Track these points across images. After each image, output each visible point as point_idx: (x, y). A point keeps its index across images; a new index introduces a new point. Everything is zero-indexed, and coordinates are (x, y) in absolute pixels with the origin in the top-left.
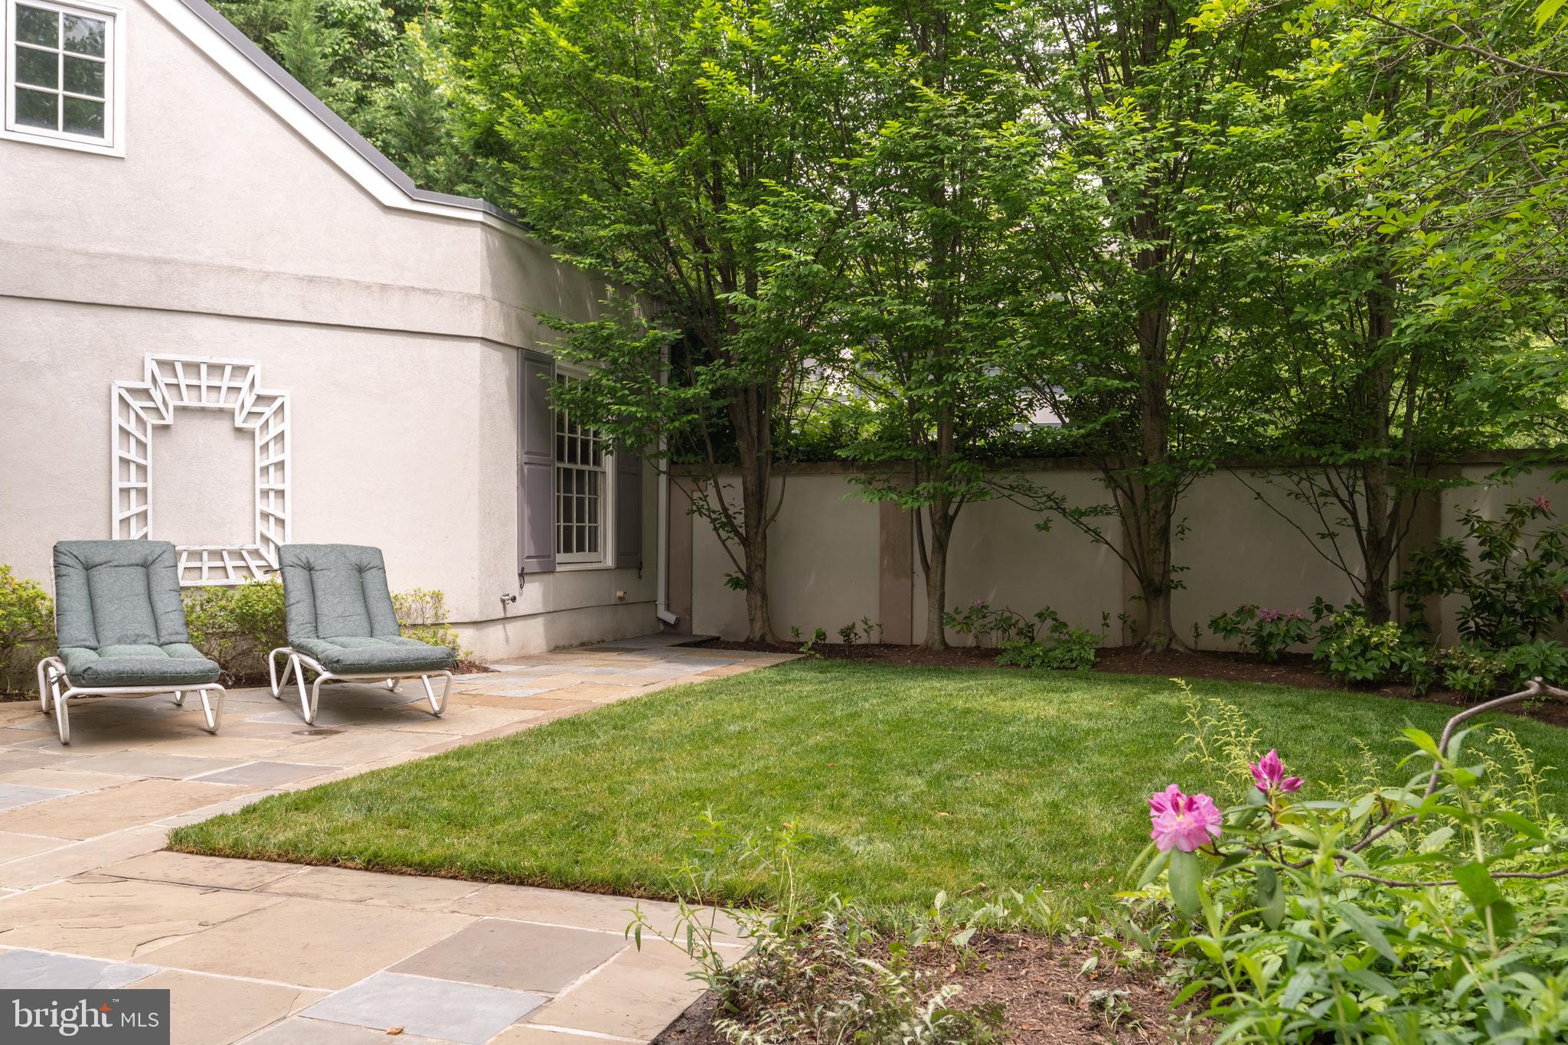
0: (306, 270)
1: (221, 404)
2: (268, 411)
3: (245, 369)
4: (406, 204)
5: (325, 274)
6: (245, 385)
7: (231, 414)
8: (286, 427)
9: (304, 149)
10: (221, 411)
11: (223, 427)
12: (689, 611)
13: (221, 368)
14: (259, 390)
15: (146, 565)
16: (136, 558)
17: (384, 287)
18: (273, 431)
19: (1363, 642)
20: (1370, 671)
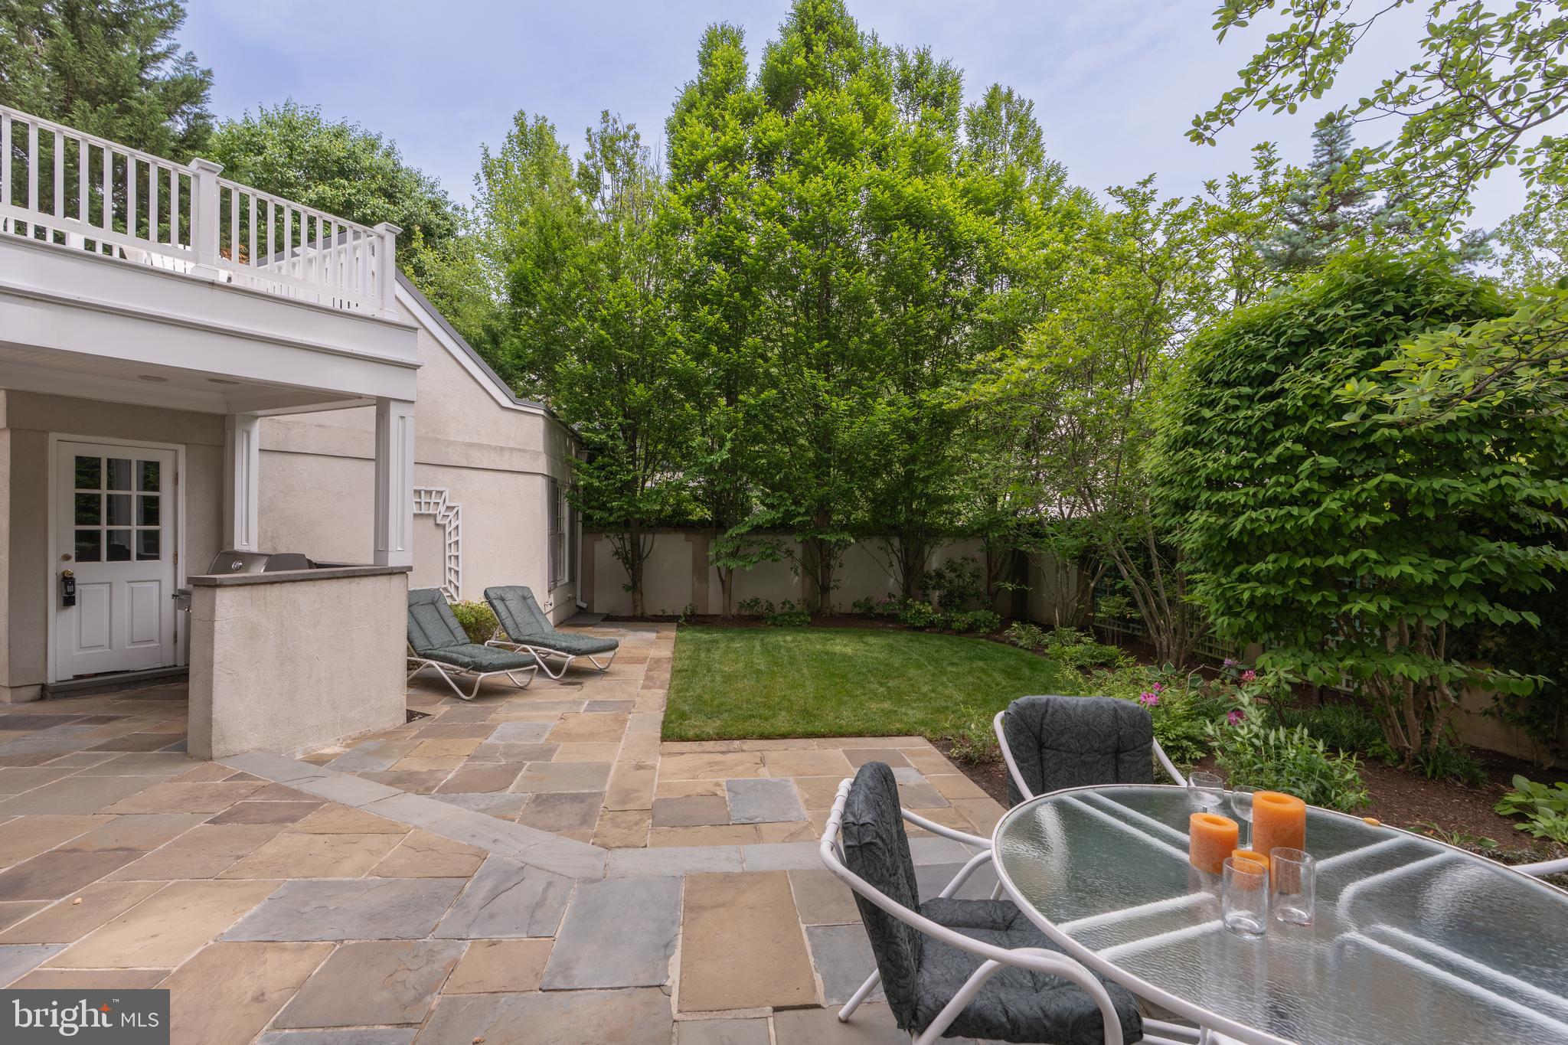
0: (468, 440)
1: (431, 512)
2: (451, 514)
3: (441, 493)
4: (510, 405)
5: (476, 441)
6: (441, 501)
7: (435, 516)
8: (459, 522)
9: (467, 376)
10: (429, 515)
11: (431, 522)
12: (592, 601)
13: (430, 492)
14: (448, 504)
15: (433, 603)
16: (429, 600)
17: (502, 449)
18: (453, 525)
19: (919, 612)
20: (922, 623)
